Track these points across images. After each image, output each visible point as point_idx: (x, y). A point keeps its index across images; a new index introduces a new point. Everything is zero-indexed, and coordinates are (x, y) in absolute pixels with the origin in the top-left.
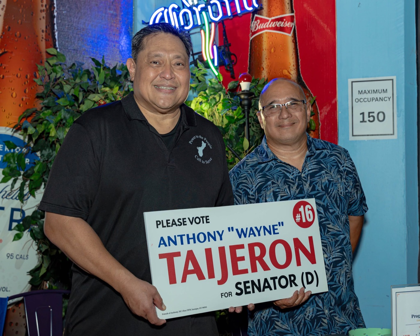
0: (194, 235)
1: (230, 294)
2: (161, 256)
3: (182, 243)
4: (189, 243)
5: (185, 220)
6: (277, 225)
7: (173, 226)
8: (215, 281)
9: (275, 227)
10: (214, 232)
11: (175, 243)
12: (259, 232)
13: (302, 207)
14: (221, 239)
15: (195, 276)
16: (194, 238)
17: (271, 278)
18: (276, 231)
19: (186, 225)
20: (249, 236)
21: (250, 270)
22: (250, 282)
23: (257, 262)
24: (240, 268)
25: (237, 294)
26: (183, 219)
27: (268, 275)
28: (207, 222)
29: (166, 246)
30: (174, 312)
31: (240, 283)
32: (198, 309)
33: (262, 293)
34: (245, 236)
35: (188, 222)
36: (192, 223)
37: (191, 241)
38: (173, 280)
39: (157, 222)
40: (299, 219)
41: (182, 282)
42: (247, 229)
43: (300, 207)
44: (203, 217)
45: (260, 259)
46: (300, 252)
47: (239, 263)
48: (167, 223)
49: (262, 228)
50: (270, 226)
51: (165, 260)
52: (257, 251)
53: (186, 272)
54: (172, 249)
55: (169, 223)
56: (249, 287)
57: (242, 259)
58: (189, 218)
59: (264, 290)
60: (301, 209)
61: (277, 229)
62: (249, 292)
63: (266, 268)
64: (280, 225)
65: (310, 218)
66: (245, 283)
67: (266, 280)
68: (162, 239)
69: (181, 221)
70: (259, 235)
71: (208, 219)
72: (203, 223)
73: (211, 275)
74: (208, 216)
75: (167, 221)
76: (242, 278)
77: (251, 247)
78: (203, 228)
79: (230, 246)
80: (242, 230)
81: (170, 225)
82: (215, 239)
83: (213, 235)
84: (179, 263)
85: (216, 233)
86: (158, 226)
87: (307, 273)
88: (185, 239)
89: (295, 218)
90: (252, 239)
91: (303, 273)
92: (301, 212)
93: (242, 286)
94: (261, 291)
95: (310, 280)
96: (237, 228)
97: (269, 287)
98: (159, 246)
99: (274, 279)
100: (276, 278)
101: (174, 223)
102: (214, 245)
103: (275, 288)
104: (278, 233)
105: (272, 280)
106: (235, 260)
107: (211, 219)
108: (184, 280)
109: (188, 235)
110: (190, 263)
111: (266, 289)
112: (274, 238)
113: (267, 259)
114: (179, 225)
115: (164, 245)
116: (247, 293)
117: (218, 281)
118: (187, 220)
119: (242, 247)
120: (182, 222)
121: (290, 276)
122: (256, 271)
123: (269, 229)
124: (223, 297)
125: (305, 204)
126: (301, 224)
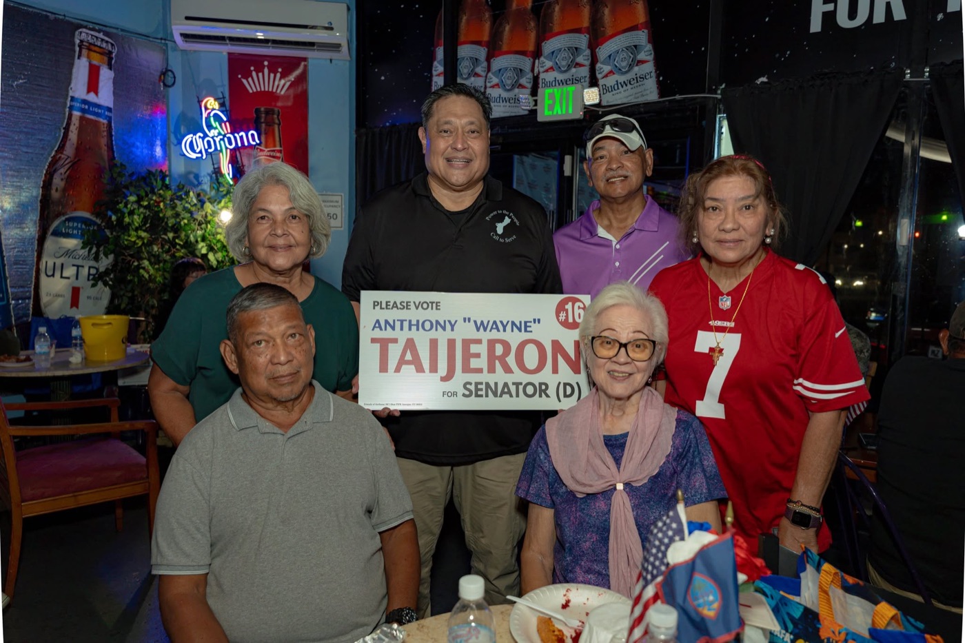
0: (418, 321)
1: (455, 394)
2: (374, 340)
3: (402, 329)
4: (410, 329)
5: (409, 304)
6: (531, 322)
7: (394, 309)
8: (437, 376)
9: (528, 324)
10: (445, 321)
11: (393, 328)
12: (505, 327)
13: (570, 304)
14: (452, 330)
15: (412, 367)
16: (417, 325)
17: (514, 384)
18: (528, 329)
19: (410, 309)
20: (491, 331)
21: (485, 370)
22: (484, 384)
23: (497, 362)
24: (472, 367)
25: (464, 395)
26: (407, 303)
27: (510, 379)
28: (437, 309)
29: (381, 329)
30: (379, 404)
31: (470, 384)
32: (410, 405)
33: (498, 399)
34: (485, 329)
35: (412, 306)
36: (417, 308)
37: (414, 328)
38: (383, 368)
39: (374, 302)
40: (564, 318)
41: (395, 372)
42: (489, 322)
43: (567, 304)
44: (432, 303)
45: (502, 359)
46: (559, 356)
47: (472, 360)
48: (387, 305)
49: (510, 323)
50: (521, 322)
51: (377, 346)
52: (499, 350)
53: (402, 362)
54: (388, 334)
55: (390, 305)
56: (481, 390)
57: (478, 356)
58: (414, 303)
59: (501, 396)
60: (569, 306)
61: (530, 327)
62: (481, 396)
63: (508, 370)
64: (535, 322)
65: (580, 318)
66: (477, 384)
67: (506, 385)
68: (378, 321)
69: (405, 304)
70: (505, 330)
72: (432, 309)
73: (434, 369)
75: (387, 302)
76: (474, 378)
77: (492, 344)
78: (432, 315)
79: (463, 340)
80: (482, 322)
81: (391, 307)
82: (444, 329)
83: (443, 324)
85: (447, 323)
86: (376, 307)
87: (565, 385)
88: (406, 324)
89: (558, 316)
90: (495, 335)
91: (560, 383)
92: (567, 310)
93: (472, 388)
94: (497, 397)
95: (569, 392)
96: (475, 320)
97: (509, 393)
98: (373, 329)
99: (517, 384)
100: (521, 384)
101: (395, 305)
102: (442, 337)
103: (517, 395)
104: (531, 332)
105: (515, 386)
106: (467, 356)
107: (442, 306)
108: (398, 370)
109: (410, 321)
110: (408, 352)
111: (504, 395)
112: (524, 336)
113: (511, 360)
114: (400, 308)
115: (378, 329)
116: (477, 396)
117: (441, 377)
118: (412, 304)
119: (479, 342)
120: (406, 306)
121: (541, 384)
122: (494, 372)
123: (519, 326)
124: (446, 396)
125: (575, 301)
126: (566, 324)
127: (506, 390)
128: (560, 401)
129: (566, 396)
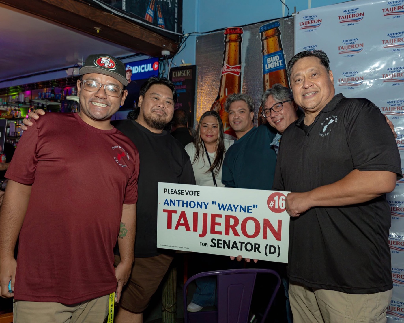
0: (187, 202)
1: (206, 245)
2: (165, 211)
3: (179, 206)
4: (183, 206)
5: (183, 191)
6: (252, 207)
7: (175, 194)
8: (197, 234)
9: (250, 208)
10: (202, 203)
11: (174, 205)
12: (236, 209)
13: (277, 197)
14: (206, 208)
15: (184, 227)
16: (187, 204)
17: (239, 242)
18: (250, 211)
19: (183, 194)
20: (227, 210)
21: (224, 233)
22: (223, 241)
23: (230, 229)
24: (216, 230)
25: (211, 246)
26: (182, 191)
27: (238, 239)
28: (198, 195)
29: (168, 205)
30: (167, 246)
31: (215, 240)
32: (182, 248)
33: (230, 250)
34: (224, 209)
35: (185, 193)
36: (187, 194)
37: (185, 205)
38: (169, 226)
39: (165, 189)
40: (272, 205)
42: (226, 205)
44: (195, 192)
45: (233, 228)
46: (268, 229)
47: (216, 227)
48: (171, 191)
49: (239, 207)
50: (245, 206)
51: (166, 214)
52: (232, 222)
53: (179, 224)
54: (172, 208)
55: (173, 192)
56: (221, 244)
57: (219, 224)
58: (186, 191)
59: (232, 249)
60: (276, 198)
61: (251, 209)
62: (221, 247)
63: (236, 234)
64: (254, 207)
65: (283, 206)
66: (218, 240)
67: (235, 242)
68: (166, 200)
69: (180, 192)
70: (236, 211)
71: (199, 194)
72: (195, 195)
73: (195, 230)
74: (199, 192)
75: (171, 190)
76: (217, 237)
77: (228, 218)
78: (195, 199)
79: (212, 214)
80: (223, 205)
81: (173, 193)
82: (201, 207)
83: (201, 204)
84: (175, 218)
85: (203, 204)
86: (166, 192)
87: (271, 246)
88: (181, 203)
89: (268, 204)
90: (229, 213)
91: (267, 245)
92: (275, 200)
93: (216, 242)
94: (230, 249)
95: (272, 251)
96: (219, 203)
97: (237, 247)
98: (164, 205)
99: (242, 243)
100: (244, 243)
101: (175, 192)
102: (200, 212)
103: (241, 249)
104: (252, 213)
105: (240, 244)
106: (214, 224)
107: (201, 194)
108: (176, 228)
109: (183, 201)
110: (182, 219)
111: (233, 248)
112: (247, 215)
113: (239, 228)
114: (178, 194)
115: (167, 205)
116: (218, 247)
117: (199, 234)
118: (184, 192)
119: (220, 216)
120: (181, 192)
121: (255, 244)
122: (229, 234)
123: (244, 209)
124: (201, 245)
125: (280, 195)
126: (273, 209)
127: (235, 245)
128: (267, 255)
129: (270, 253)
